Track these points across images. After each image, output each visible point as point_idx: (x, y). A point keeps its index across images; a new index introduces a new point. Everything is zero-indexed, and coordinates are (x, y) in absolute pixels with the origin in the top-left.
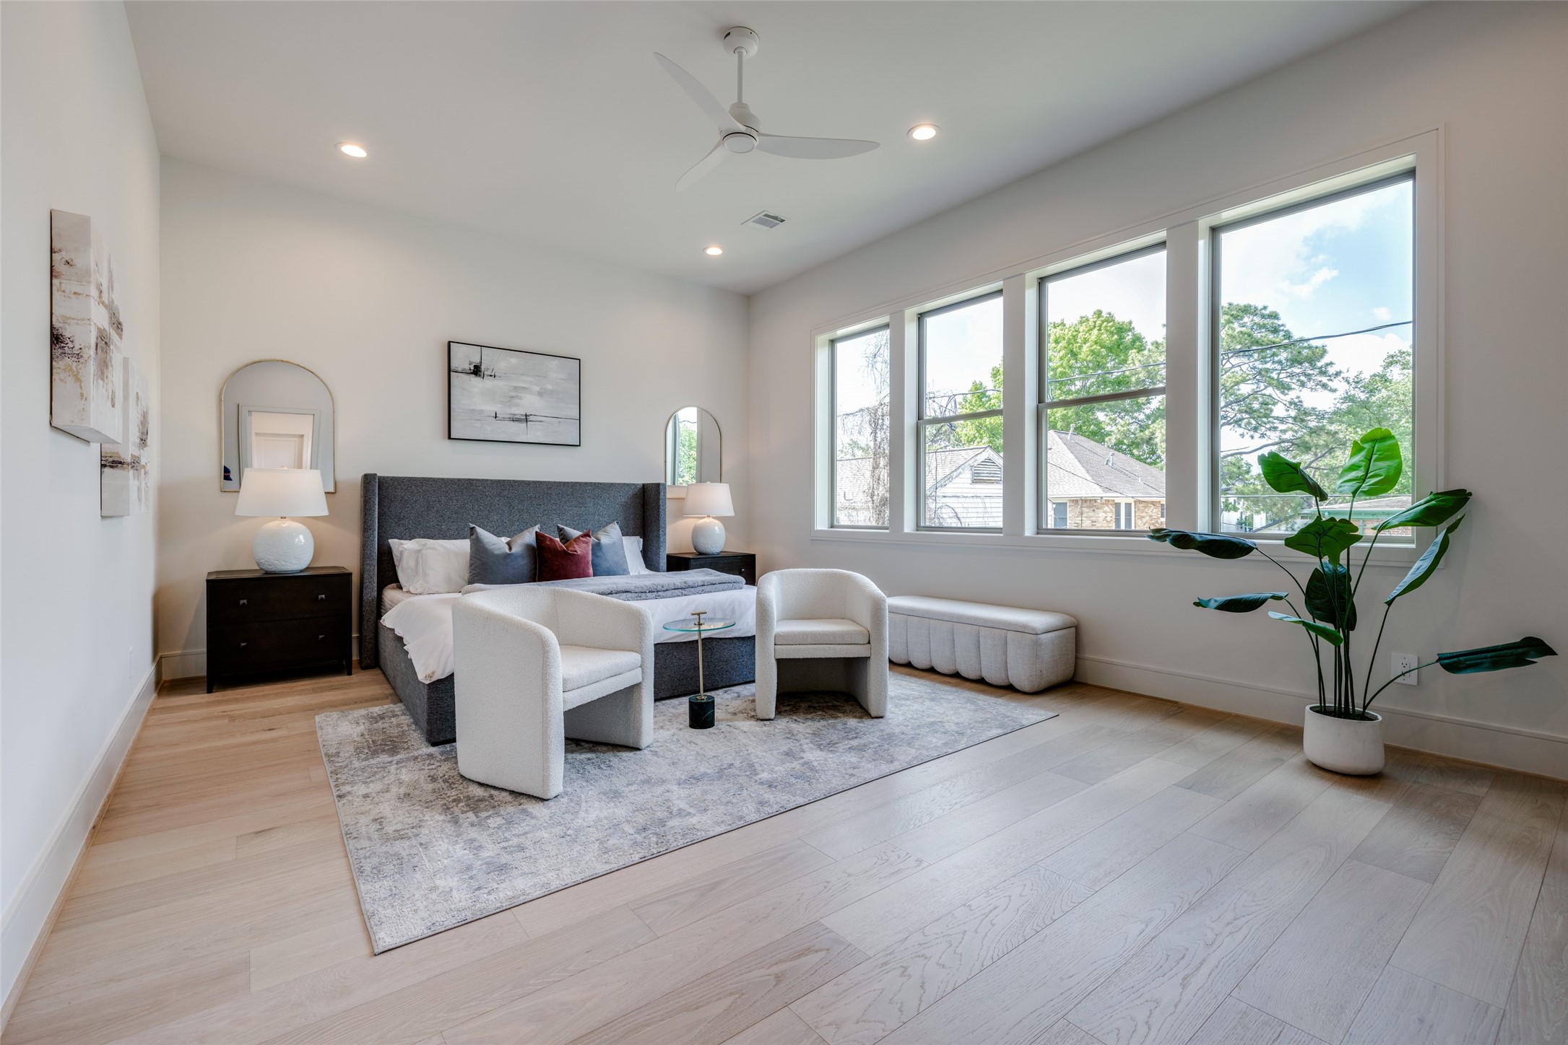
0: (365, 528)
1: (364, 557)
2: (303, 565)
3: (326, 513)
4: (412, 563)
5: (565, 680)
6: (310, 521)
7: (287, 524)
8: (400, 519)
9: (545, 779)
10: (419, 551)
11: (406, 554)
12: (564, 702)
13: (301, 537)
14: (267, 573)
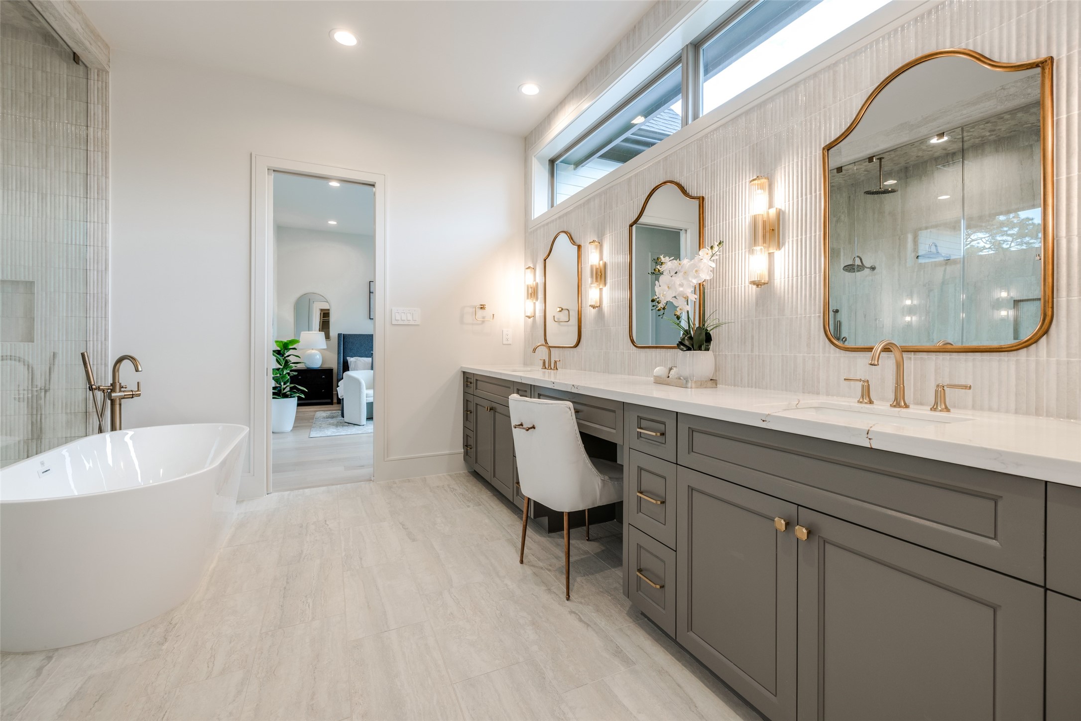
0: (339, 353)
1: (339, 363)
2: (319, 366)
3: (325, 347)
4: (354, 366)
5: (367, 394)
6: (321, 350)
7: (314, 351)
8: (351, 350)
9: (360, 419)
10: (355, 362)
11: (352, 362)
12: (366, 400)
13: (318, 356)
14: (308, 368)
